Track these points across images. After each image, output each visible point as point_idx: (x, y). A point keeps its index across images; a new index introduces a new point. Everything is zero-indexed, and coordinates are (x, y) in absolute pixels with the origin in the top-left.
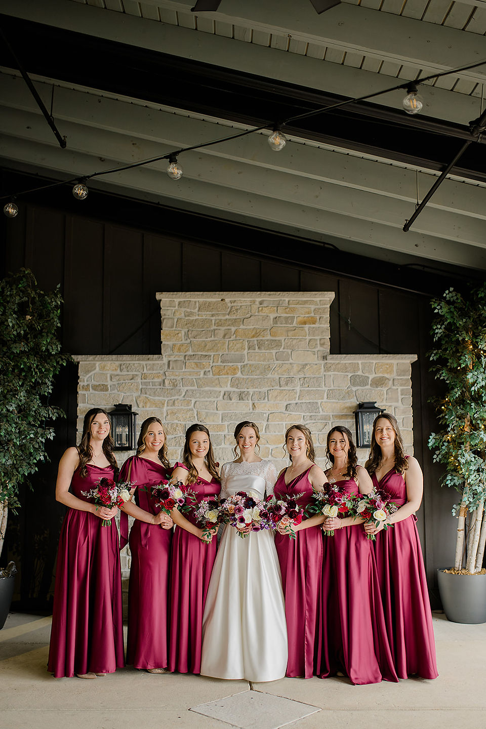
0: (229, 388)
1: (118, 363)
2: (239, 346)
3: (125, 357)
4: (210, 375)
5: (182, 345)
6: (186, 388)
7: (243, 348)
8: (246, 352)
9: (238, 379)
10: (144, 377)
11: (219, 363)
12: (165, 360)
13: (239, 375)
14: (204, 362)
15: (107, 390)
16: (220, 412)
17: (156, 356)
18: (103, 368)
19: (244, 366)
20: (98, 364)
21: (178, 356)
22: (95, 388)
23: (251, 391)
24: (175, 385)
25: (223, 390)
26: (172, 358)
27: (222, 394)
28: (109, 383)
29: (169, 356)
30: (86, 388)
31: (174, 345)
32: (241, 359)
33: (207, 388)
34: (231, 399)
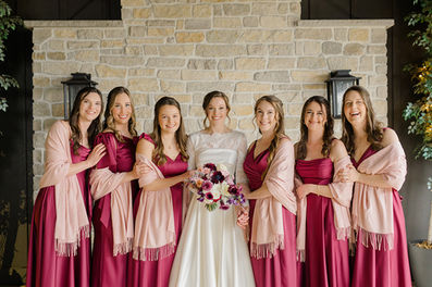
0: (194, 57)
1: (75, 29)
2: (204, 10)
3: (83, 23)
4: (174, 43)
5: (144, 9)
6: (148, 57)
7: (208, 13)
8: (212, 17)
9: (203, 46)
10: (104, 44)
11: (184, 30)
12: (126, 27)
13: (204, 42)
14: (168, 28)
15: (64, 58)
16: (185, 82)
17: (116, 22)
18: (58, 35)
19: (210, 33)
20: (53, 30)
21: (138, 22)
22: (51, 56)
23: (217, 59)
24: (136, 53)
25: (187, 58)
26: (133, 24)
27: (187, 63)
28: (66, 51)
29: (130, 21)
30: (42, 56)
31: (135, 10)
32: (206, 25)
33: (170, 57)
34: (196, 68)
